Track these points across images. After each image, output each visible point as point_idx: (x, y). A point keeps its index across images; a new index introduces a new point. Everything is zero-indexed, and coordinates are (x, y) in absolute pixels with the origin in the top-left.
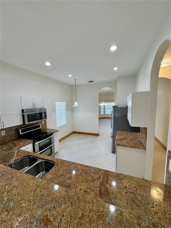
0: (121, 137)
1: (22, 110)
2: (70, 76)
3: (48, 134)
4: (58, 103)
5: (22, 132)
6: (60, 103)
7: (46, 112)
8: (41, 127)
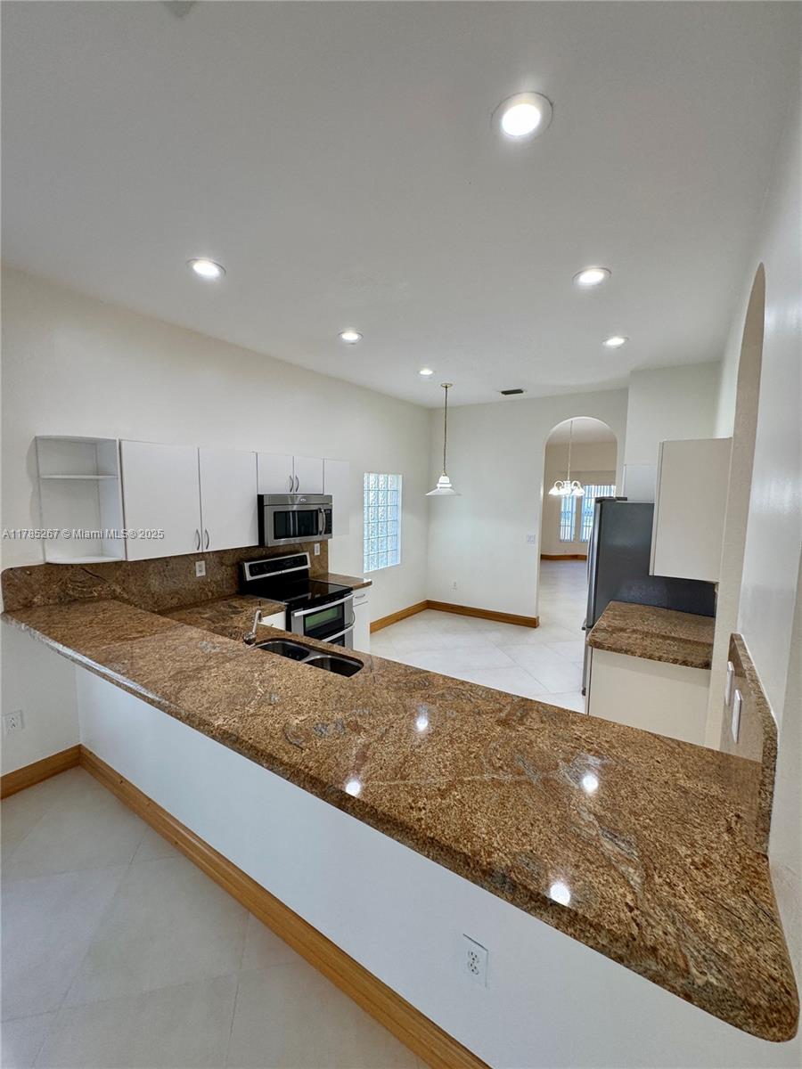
0: (616, 622)
1: (259, 496)
2: (426, 372)
3: (331, 590)
4: (372, 477)
5: (252, 574)
6: (382, 478)
7: (331, 510)
8: (309, 566)
